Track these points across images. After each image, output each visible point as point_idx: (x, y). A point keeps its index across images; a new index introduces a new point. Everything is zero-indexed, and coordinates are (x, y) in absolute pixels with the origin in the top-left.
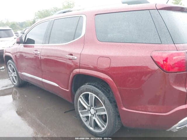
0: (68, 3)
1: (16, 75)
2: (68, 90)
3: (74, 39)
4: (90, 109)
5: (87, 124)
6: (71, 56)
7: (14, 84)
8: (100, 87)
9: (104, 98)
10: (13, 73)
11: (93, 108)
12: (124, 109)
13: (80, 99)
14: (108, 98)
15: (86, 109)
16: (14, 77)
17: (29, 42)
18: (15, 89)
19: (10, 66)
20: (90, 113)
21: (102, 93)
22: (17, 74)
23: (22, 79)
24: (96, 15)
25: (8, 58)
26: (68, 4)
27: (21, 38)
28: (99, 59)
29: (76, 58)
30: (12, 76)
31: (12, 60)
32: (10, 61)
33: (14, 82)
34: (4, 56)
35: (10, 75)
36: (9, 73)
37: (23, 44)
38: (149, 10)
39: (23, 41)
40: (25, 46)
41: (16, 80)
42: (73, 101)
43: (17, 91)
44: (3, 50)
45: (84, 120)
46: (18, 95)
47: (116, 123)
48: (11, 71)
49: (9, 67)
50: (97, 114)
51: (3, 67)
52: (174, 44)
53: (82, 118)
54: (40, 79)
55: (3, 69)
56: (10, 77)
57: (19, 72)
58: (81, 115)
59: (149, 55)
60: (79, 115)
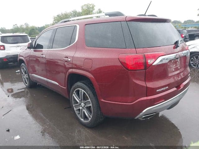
0: (88, 6)
1: (28, 77)
2: (65, 88)
3: (70, 45)
4: (81, 103)
5: (79, 116)
6: (66, 59)
7: (26, 85)
8: (87, 84)
9: (90, 92)
10: (25, 75)
11: (83, 102)
12: (103, 100)
13: (74, 95)
14: (93, 92)
15: (78, 103)
16: (26, 79)
17: (39, 47)
18: (27, 90)
19: (23, 68)
20: (81, 106)
21: (88, 88)
22: (28, 75)
23: (33, 80)
24: (86, 25)
25: (22, 61)
26: (88, 8)
27: (31, 44)
28: (85, 60)
29: (69, 60)
30: (25, 77)
31: (24, 64)
32: (23, 64)
33: (26, 83)
34: (18, 60)
35: (23, 77)
36: (22, 75)
37: (34, 49)
38: (121, 21)
39: (34, 46)
40: (35, 51)
41: (28, 81)
42: (69, 97)
43: (29, 92)
44: (18, 55)
45: (77, 112)
46: (29, 95)
47: (98, 112)
48: (24, 73)
49: (22, 70)
50: (85, 106)
51: (19, 71)
52: (135, 48)
53: (76, 111)
54: (46, 79)
55: (18, 72)
56: (23, 79)
57: (30, 74)
58: (75, 109)
59: (117, 57)
60: (73, 108)
